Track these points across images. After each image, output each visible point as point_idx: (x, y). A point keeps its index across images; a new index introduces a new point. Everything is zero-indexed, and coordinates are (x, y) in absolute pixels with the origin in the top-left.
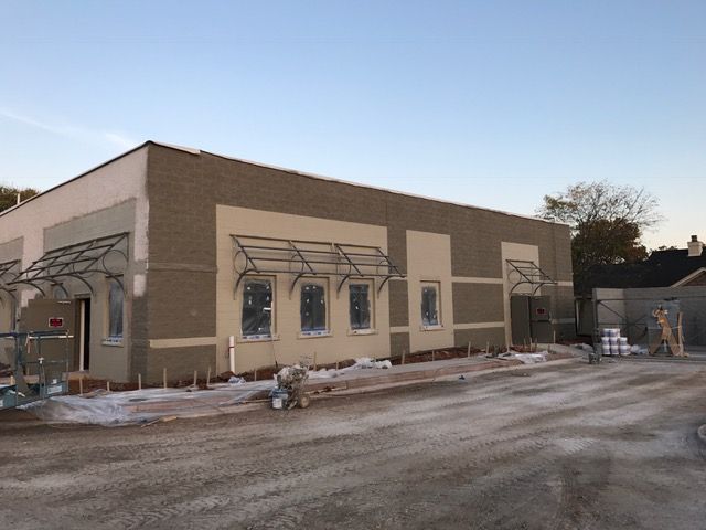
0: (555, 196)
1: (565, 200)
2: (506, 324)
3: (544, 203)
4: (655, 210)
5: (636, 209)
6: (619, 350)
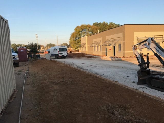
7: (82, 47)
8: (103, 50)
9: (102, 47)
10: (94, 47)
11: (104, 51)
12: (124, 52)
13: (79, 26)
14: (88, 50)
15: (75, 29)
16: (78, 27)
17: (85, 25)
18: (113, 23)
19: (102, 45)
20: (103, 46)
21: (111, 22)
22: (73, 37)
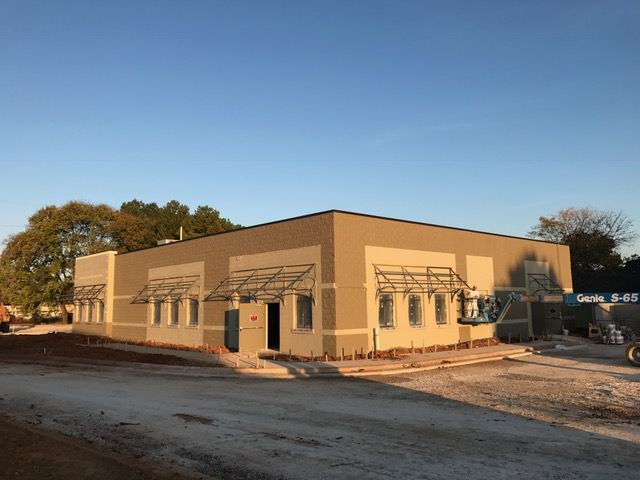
0: (549, 218)
1: (556, 220)
2: (528, 320)
3: (539, 223)
4: (631, 229)
5: (614, 228)
6: (616, 339)
7: (82, 304)
8: (206, 322)
9: (201, 305)
10: (152, 307)
11: (214, 328)
12: (327, 332)
13: (54, 208)
14: (114, 320)
15: (32, 220)
16: (48, 212)
17: (85, 206)
18: (211, 209)
19: (201, 298)
20: (206, 300)
21: (203, 205)
22: (19, 254)
